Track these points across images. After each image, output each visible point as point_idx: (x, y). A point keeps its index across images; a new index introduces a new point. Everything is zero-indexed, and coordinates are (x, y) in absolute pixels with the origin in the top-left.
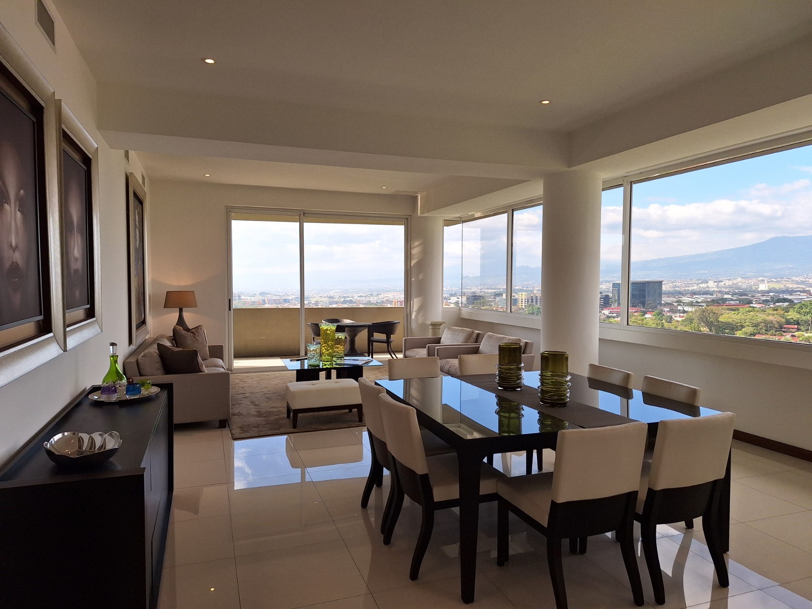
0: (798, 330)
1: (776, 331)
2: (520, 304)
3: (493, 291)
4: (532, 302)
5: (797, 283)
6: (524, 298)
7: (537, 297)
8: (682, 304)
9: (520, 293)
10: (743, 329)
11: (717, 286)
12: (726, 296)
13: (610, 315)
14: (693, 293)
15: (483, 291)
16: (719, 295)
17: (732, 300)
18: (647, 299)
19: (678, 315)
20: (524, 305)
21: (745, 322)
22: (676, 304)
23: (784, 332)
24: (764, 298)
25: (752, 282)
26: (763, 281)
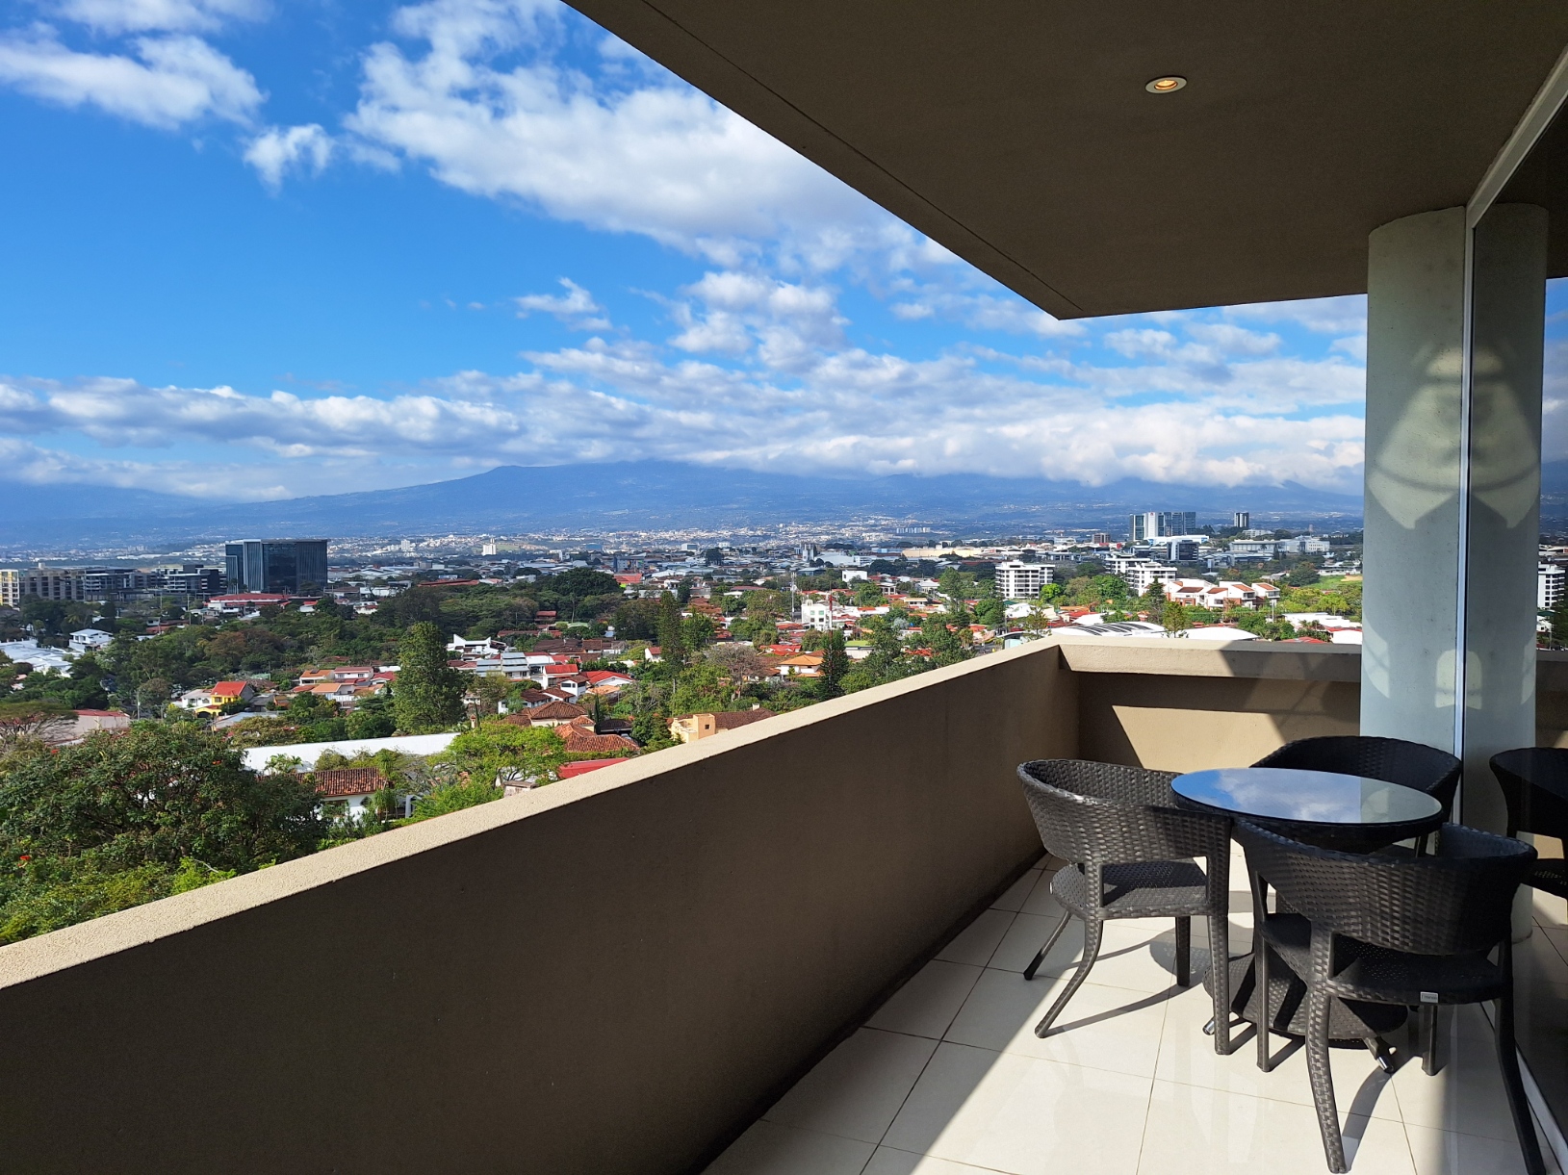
0: (558, 618)
1: (528, 623)
4: (34, 589)
5: (537, 542)
6: (10, 582)
7: (46, 578)
8: (364, 583)
10: (479, 623)
11: (416, 550)
12: (436, 567)
13: (225, 611)
14: (378, 563)
16: (423, 565)
17: (446, 573)
18: (299, 574)
19: (363, 604)
20: (10, 598)
21: (481, 611)
22: (353, 583)
23: (538, 622)
24: (494, 568)
25: (471, 541)
26: (487, 539)
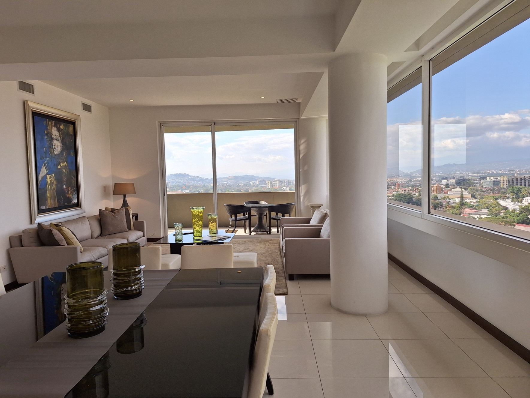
2: (502, 185)
3: (479, 175)
4: (513, 183)
6: (505, 180)
7: (517, 179)
9: (502, 176)
15: (470, 176)
20: (505, 185)
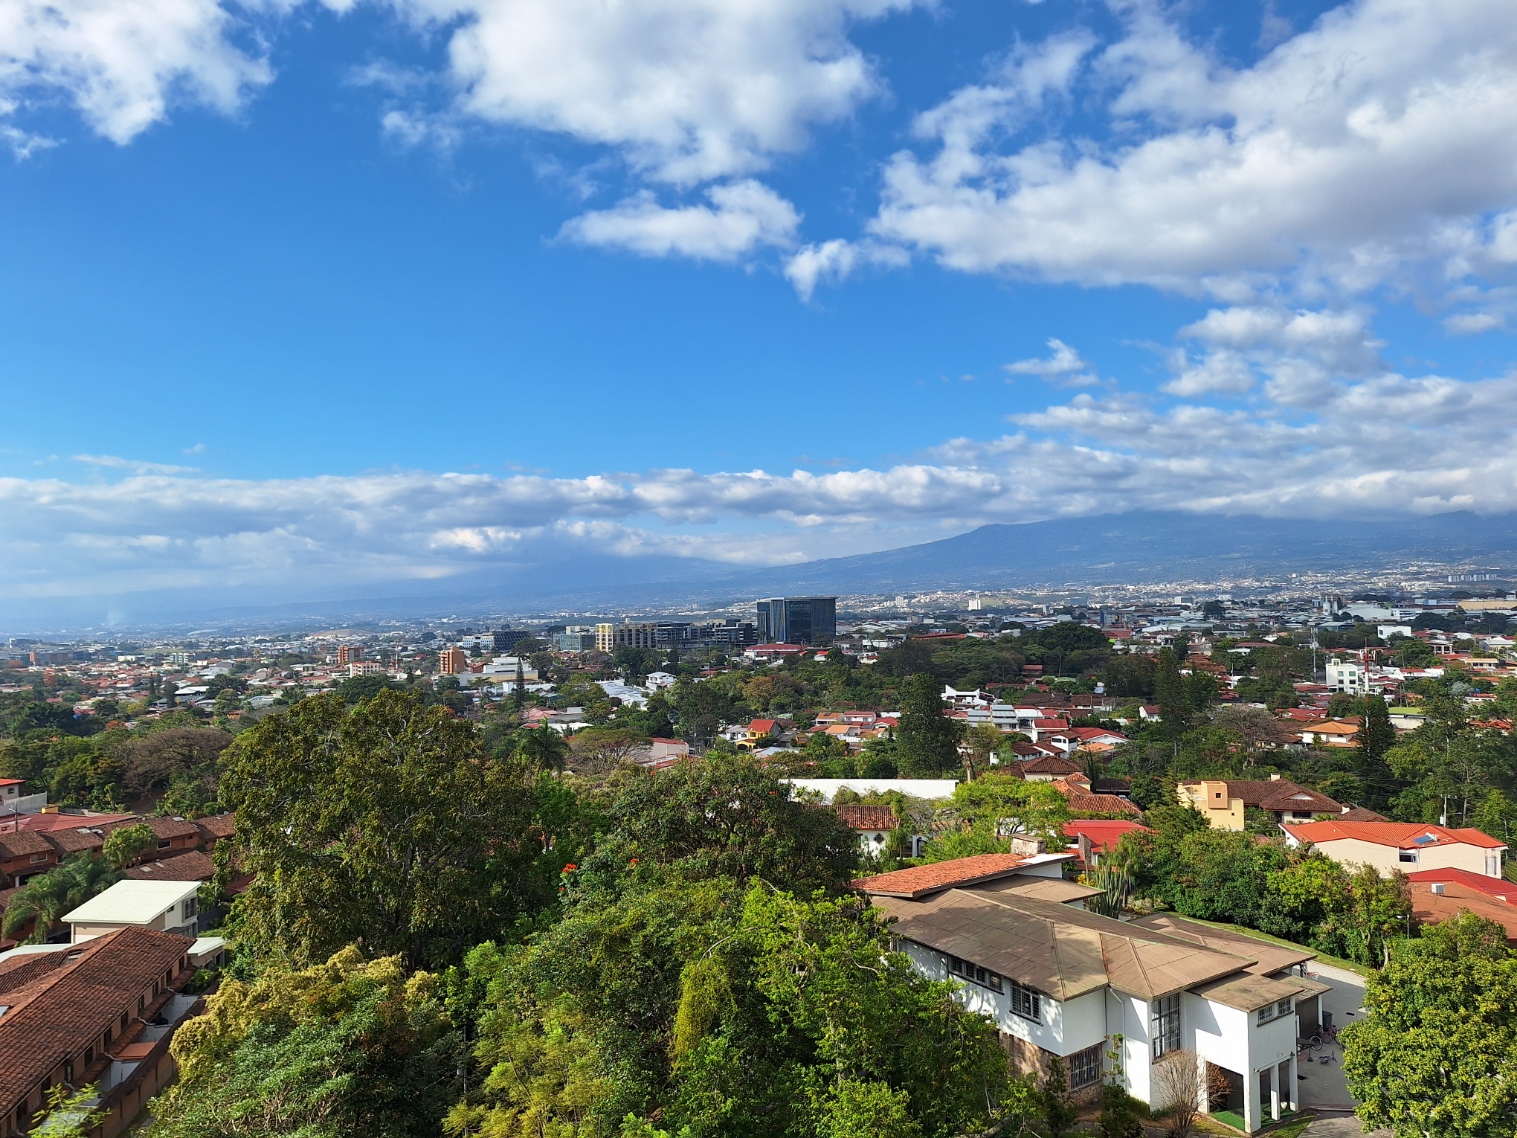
0: (1044, 672)
1: (1016, 676)
2: (601, 646)
3: (542, 621)
4: (623, 640)
5: (1021, 597)
6: (607, 634)
7: (630, 630)
8: (866, 636)
9: (600, 625)
10: (968, 675)
11: (909, 605)
12: (927, 621)
13: (757, 659)
14: (877, 618)
15: (522, 623)
16: (916, 619)
17: (936, 627)
18: (813, 627)
19: (865, 654)
20: (607, 646)
21: (970, 663)
22: (856, 636)
23: (1025, 676)
24: (979, 623)
25: (957, 596)
26: (972, 595)
